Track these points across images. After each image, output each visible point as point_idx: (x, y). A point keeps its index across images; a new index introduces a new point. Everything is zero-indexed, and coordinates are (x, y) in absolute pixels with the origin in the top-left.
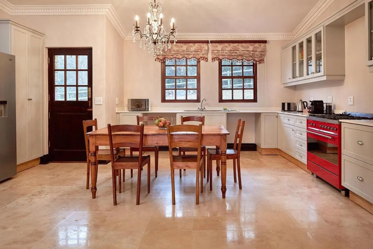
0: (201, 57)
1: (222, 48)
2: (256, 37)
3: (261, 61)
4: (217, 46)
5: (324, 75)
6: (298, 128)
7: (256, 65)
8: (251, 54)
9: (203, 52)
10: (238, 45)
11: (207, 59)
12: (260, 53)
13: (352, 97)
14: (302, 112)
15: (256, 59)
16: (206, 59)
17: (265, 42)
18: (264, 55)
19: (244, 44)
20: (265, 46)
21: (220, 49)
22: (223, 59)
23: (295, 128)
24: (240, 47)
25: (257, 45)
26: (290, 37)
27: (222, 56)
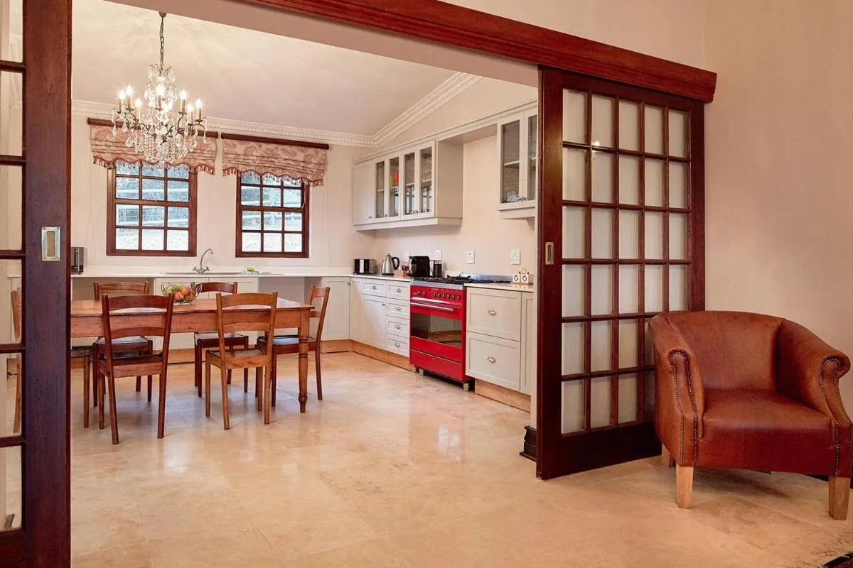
0: (201, 165)
1: (245, 151)
2: (309, 136)
3: (318, 182)
4: (235, 146)
5: (435, 217)
6: (392, 301)
7: (308, 187)
8: (301, 168)
9: (206, 154)
10: (277, 149)
11: (213, 169)
12: (317, 166)
13: (472, 252)
14: (391, 275)
15: (309, 177)
16: (212, 171)
17: (326, 147)
18: (323, 171)
19: (287, 147)
20: (325, 155)
21: (241, 152)
22: (247, 171)
23: (387, 301)
24: (280, 151)
25: (311, 151)
26: (369, 143)
27: (243, 166)
